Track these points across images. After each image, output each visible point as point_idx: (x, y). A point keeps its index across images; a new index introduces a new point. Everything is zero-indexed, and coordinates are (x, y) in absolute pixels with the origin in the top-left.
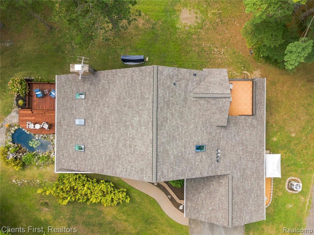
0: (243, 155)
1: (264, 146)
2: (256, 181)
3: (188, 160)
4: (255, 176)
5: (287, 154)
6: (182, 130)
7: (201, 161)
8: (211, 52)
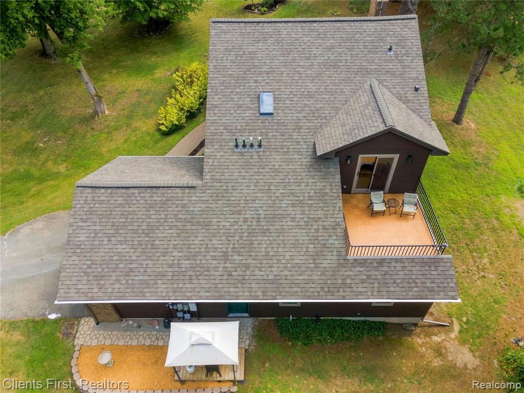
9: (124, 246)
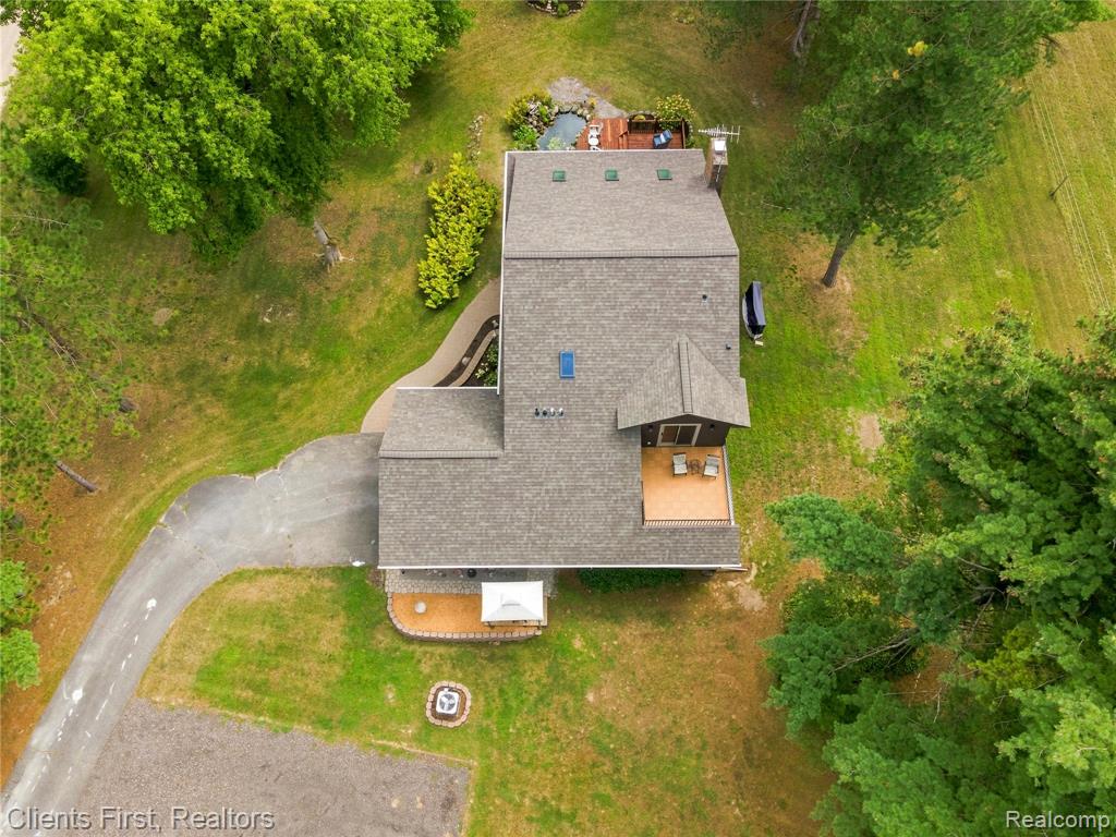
0: (547, 491)
1: (566, 563)
2: (480, 535)
3: (543, 334)
4: (493, 532)
5: (537, 687)
6: (608, 318)
7: (539, 368)
8: (797, 484)
9: (434, 517)
